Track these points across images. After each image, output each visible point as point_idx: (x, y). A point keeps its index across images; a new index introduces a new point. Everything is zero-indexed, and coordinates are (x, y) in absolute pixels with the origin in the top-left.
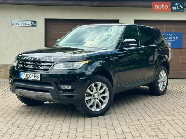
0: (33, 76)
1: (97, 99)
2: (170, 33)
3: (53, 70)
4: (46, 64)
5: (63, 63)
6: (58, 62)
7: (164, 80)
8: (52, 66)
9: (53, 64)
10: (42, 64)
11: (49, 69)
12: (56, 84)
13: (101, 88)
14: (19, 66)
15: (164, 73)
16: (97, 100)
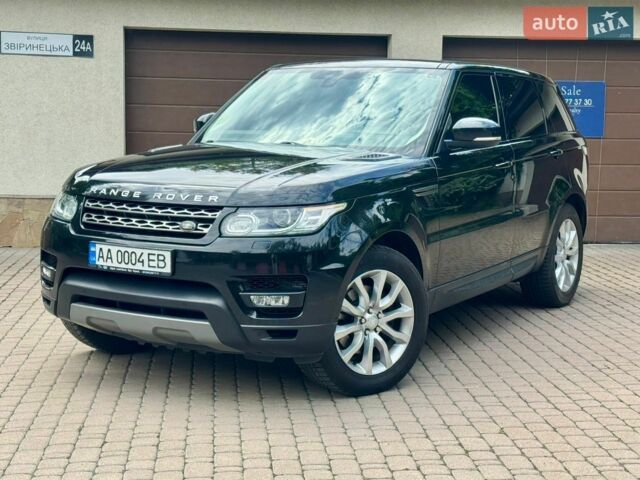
0: (145, 257)
1: (375, 330)
2: (564, 84)
3: (220, 236)
4: (192, 214)
5: (256, 211)
6: (238, 207)
7: (569, 253)
8: (217, 223)
9: (218, 213)
10: (176, 213)
11: (204, 235)
12: (233, 287)
13: (387, 290)
14: (85, 219)
15: (572, 230)
16: (374, 336)
